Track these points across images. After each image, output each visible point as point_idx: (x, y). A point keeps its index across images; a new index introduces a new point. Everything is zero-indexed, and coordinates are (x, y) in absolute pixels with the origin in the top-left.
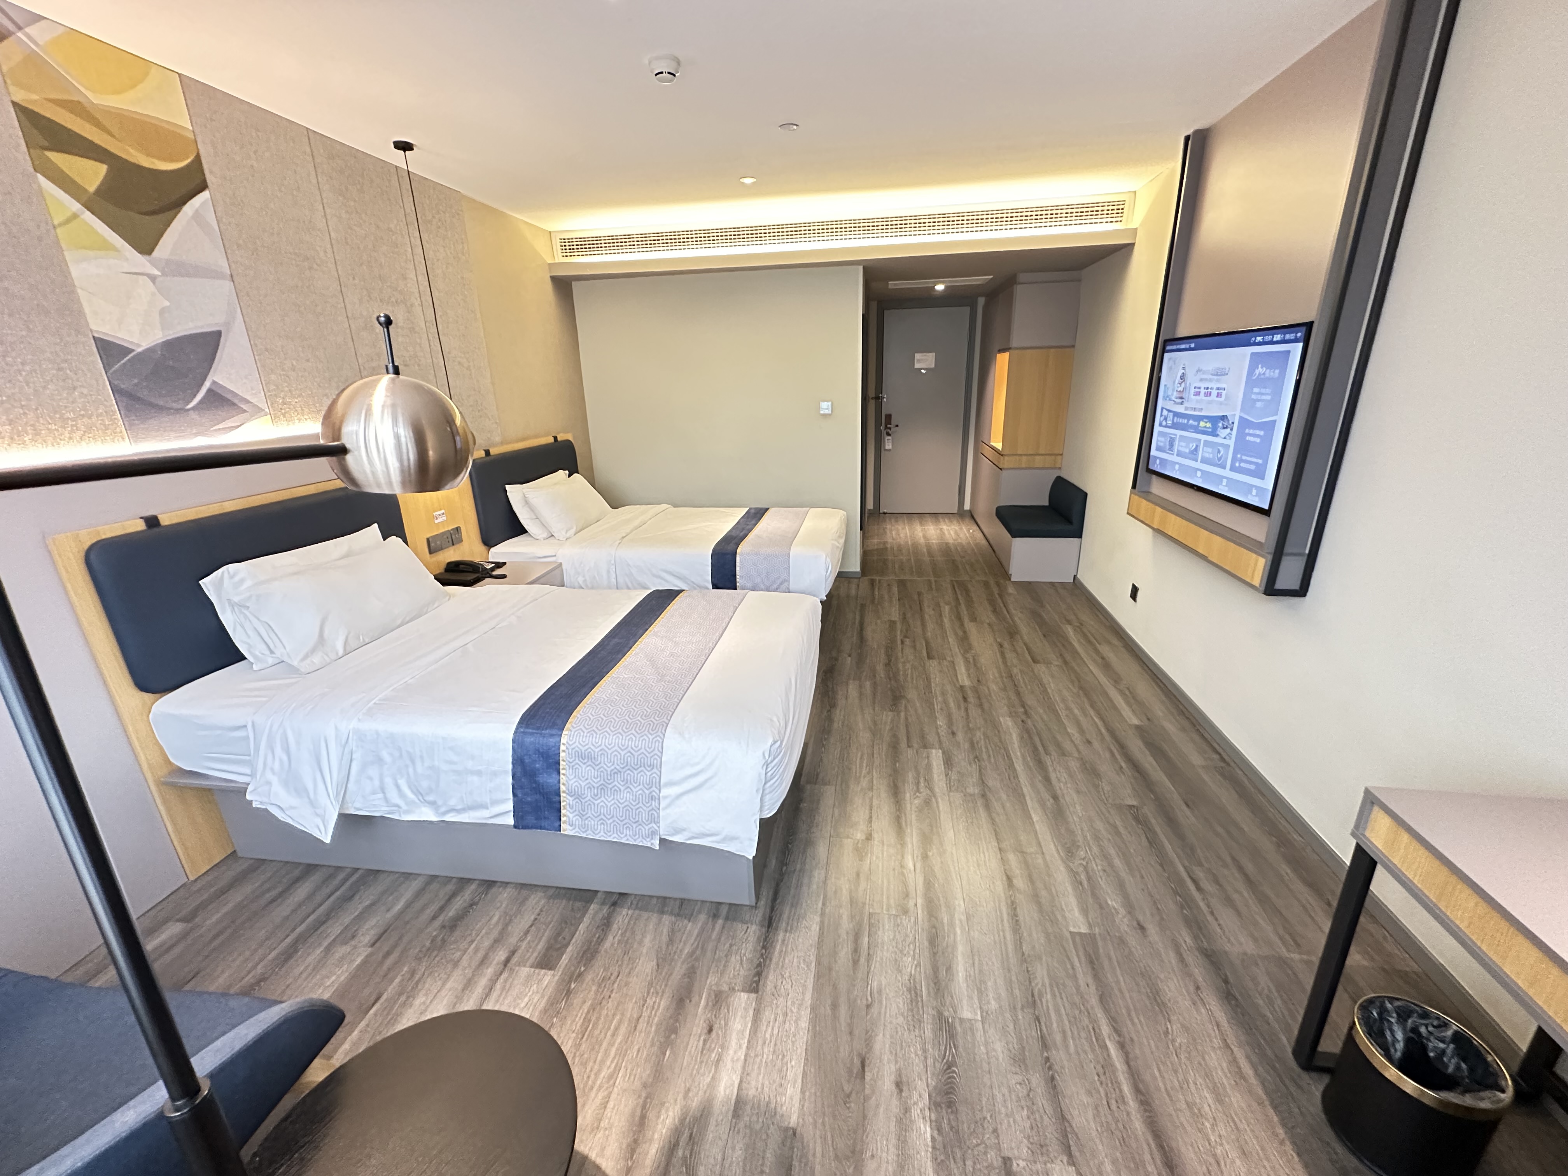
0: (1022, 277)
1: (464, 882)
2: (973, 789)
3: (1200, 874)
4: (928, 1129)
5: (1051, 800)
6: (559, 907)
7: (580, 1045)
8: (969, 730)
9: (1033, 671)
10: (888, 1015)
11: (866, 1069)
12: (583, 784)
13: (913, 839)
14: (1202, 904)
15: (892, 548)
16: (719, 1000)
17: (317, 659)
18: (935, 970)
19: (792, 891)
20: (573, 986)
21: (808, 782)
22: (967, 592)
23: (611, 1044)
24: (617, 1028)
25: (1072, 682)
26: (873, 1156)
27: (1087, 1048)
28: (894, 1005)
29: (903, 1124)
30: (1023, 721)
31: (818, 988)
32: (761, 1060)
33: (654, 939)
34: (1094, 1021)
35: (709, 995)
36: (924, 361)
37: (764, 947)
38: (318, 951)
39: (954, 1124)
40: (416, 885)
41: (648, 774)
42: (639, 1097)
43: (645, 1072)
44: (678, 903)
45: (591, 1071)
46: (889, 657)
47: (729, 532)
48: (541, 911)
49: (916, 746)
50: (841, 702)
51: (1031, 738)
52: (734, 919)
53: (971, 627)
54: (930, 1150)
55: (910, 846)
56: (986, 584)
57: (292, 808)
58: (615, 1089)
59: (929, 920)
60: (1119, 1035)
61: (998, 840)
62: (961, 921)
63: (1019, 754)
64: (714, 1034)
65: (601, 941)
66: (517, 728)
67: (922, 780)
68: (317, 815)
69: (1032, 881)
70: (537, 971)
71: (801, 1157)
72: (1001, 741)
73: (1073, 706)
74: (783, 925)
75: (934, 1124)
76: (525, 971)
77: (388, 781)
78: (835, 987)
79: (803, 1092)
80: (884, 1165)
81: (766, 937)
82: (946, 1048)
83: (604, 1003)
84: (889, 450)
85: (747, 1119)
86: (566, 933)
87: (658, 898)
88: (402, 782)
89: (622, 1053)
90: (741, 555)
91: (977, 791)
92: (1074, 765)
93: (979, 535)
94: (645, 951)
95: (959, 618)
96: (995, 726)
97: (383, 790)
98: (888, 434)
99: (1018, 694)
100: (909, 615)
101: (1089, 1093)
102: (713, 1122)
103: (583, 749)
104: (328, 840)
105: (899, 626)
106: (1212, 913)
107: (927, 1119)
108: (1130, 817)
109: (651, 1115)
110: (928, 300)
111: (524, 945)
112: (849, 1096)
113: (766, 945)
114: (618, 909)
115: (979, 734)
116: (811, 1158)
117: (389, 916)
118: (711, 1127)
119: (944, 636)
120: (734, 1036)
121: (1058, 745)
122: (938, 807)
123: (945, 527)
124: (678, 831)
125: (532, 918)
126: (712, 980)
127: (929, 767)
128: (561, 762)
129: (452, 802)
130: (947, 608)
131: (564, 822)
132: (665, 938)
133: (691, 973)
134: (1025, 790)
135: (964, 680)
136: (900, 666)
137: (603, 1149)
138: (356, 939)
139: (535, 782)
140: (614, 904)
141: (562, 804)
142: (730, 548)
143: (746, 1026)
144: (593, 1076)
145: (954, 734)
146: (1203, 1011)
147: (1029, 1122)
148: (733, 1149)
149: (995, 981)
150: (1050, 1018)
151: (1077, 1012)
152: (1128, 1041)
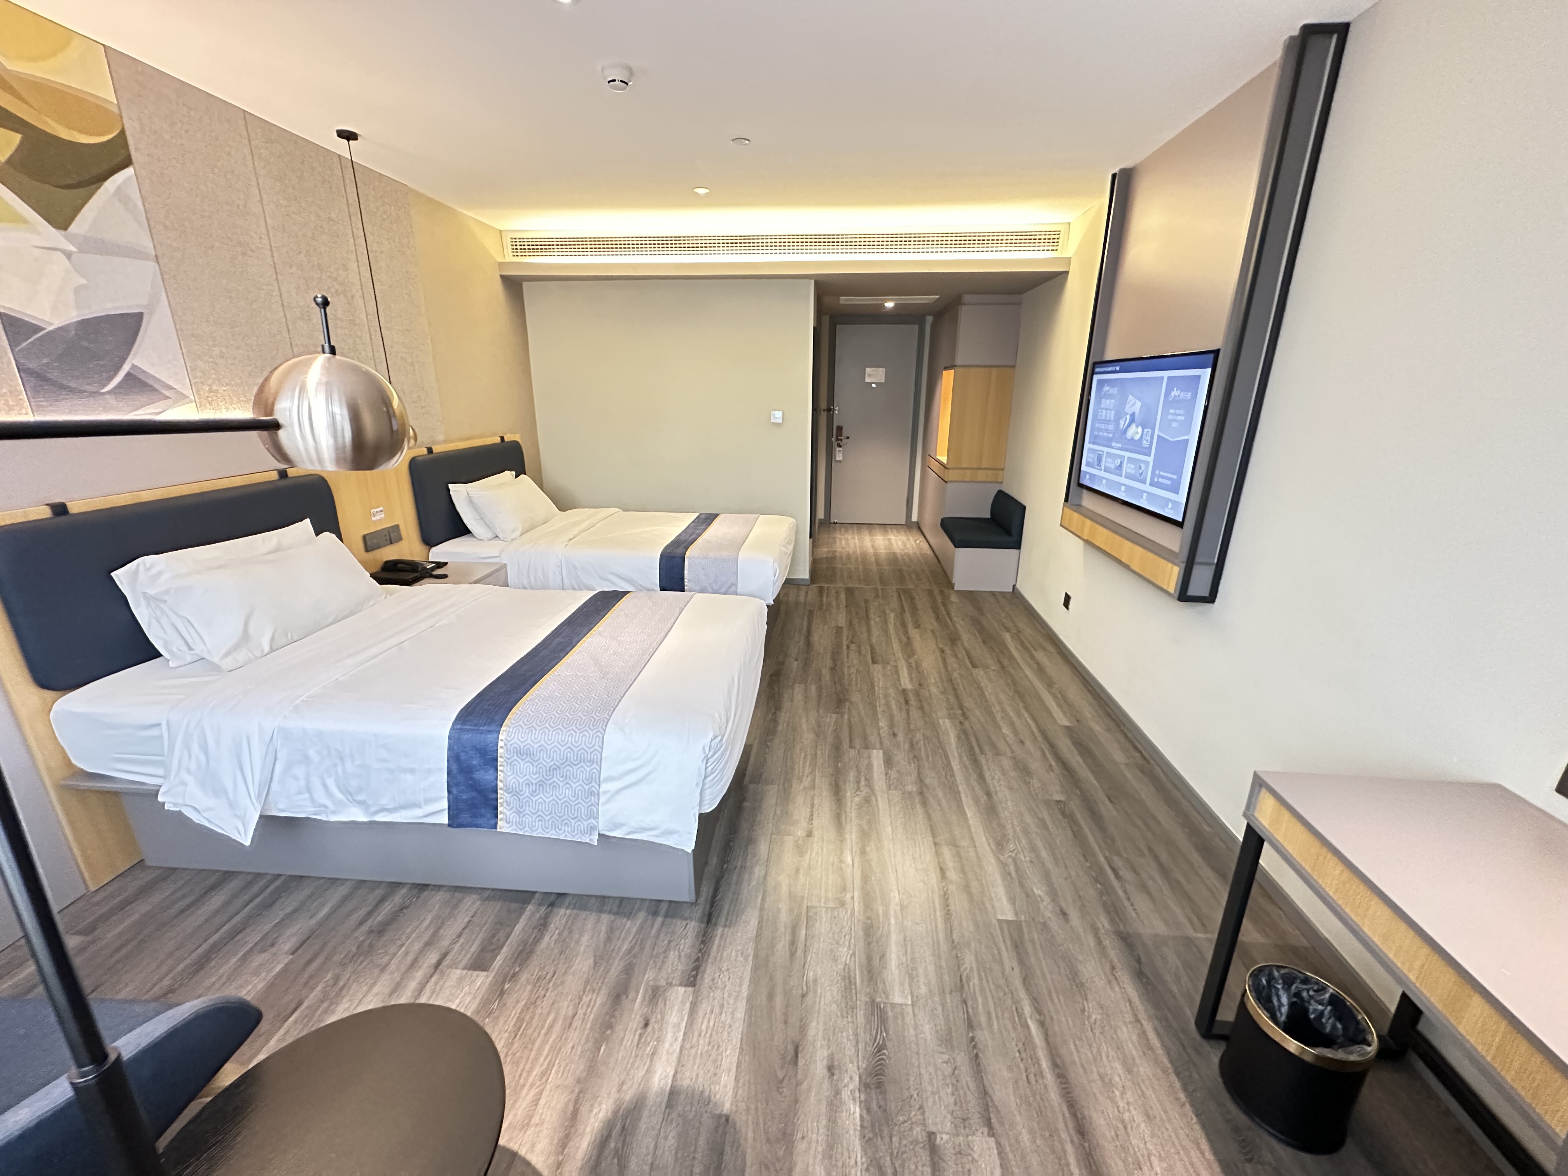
0: (967, 298)
1: (395, 886)
2: (911, 788)
3: (1118, 862)
4: (858, 1110)
5: (985, 797)
6: (495, 909)
7: (512, 1044)
8: (909, 731)
9: (972, 674)
10: (822, 1003)
11: (799, 1055)
12: (521, 781)
13: (852, 835)
14: (1121, 893)
15: (841, 557)
16: (656, 994)
17: (241, 656)
18: (869, 959)
19: (733, 887)
20: (507, 986)
21: (751, 782)
22: (912, 599)
23: (545, 1041)
24: (551, 1027)
25: (1008, 684)
26: (803, 1138)
27: (1010, 1027)
28: (828, 994)
29: (834, 1105)
30: (961, 723)
31: (755, 981)
32: (696, 1052)
33: (592, 937)
34: (1016, 1002)
35: (646, 991)
36: (875, 376)
37: (703, 942)
38: (234, 960)
39: (882, 1103)
40: (343, 890)
41: (588, 769)
42: (572, 1092)
43: (579, 1068)
44: (617, 902)
45: (523, 1070)
46: (834, 660)
47: (680, 535)
48: (476, 913)
49: (858, 746)
50: (786, 705)
51: (967, 738)
52: (673, 916)
53: (914, 633)
54: (859, 1128)
55: (849, 841)
56: (930, 592)
57: (208, 809)
58: (548, 1087)
59: (865, 912)
60: (1040, 1014)
61: (934, 835)
62: (895, 912)
63: (956, 755)
64: (650, 1028)
65: (537, 941)
66: (453, 725)
67: (863, 779)
68: (237, 816)
69: (963, 872)
70: (470, 972)
71: (734, 1142)
72: (939, 742)
73: (1009, 709)
74: (722, 920)
75: (863, 1104)
76: (457, 973)
77: (316, 781)
78: (771, 978)
79: (737, 1079)
80: (814, 1145)
81: (705, 933)
82: (877, 1033)
83: (539, 1002)
84: (840, 461)
85: (680, 1108)
86: (501, 935)
87: (597, 897)
88: (330, 782)
89: (556, 1050)
90: (690, 558)
91: (915, 789)
92: (1007, 763)
93: (925, 546)
94: (582, 949)
95: (904, 625)
96: (934, 726)
97: (309, 790)
98: (839, 446)
99: (957, 697)
100: (855, 621)
101: (1010, 1068)
102: (645, 1114)
103: (522, 745)
104: (247, 843)
105: (845, 632)
106: (1129, 899)
107: (857, 1100)
108: (1057, 811)
109: (584, 1109)
110: (877, 317)
111: (457, 947)
112: (782, 1081)
113: (704, 940)
114: (556, 910)
115: (919, 736)
116: (742, 1142)
117: (313, 922)
118: (644, 1119)
119: (889, 642)
120: (670, 1029)
121: (994, 746)
122: (877, 805)
123: (893, 537)
124: (617, 826)
125: (466, 920)
126: (650, 975)
127: (870, 767)
128: (499, 759)
129: (384, 802)
130: (892, 615)
131: (501, 820)
132: (603, 936)
133: (628, 971)
134: (961, 788)
135: (906, 682)
136: (846, 670)
137: (533, 1145)
138: (276, 946)
139: (472, 779)
140: (552, 905)
141: (499, 801)
142: (679, 551)
143: (682, 1019)
144: (525, 1074)
145: (895, 735)
146: (1117, 989)
147: (953, 1098)
148: (666, 1138)
149: (926, 967)
150: (976, 1000)
151: (1002, 994)
152: (1048, 1020)
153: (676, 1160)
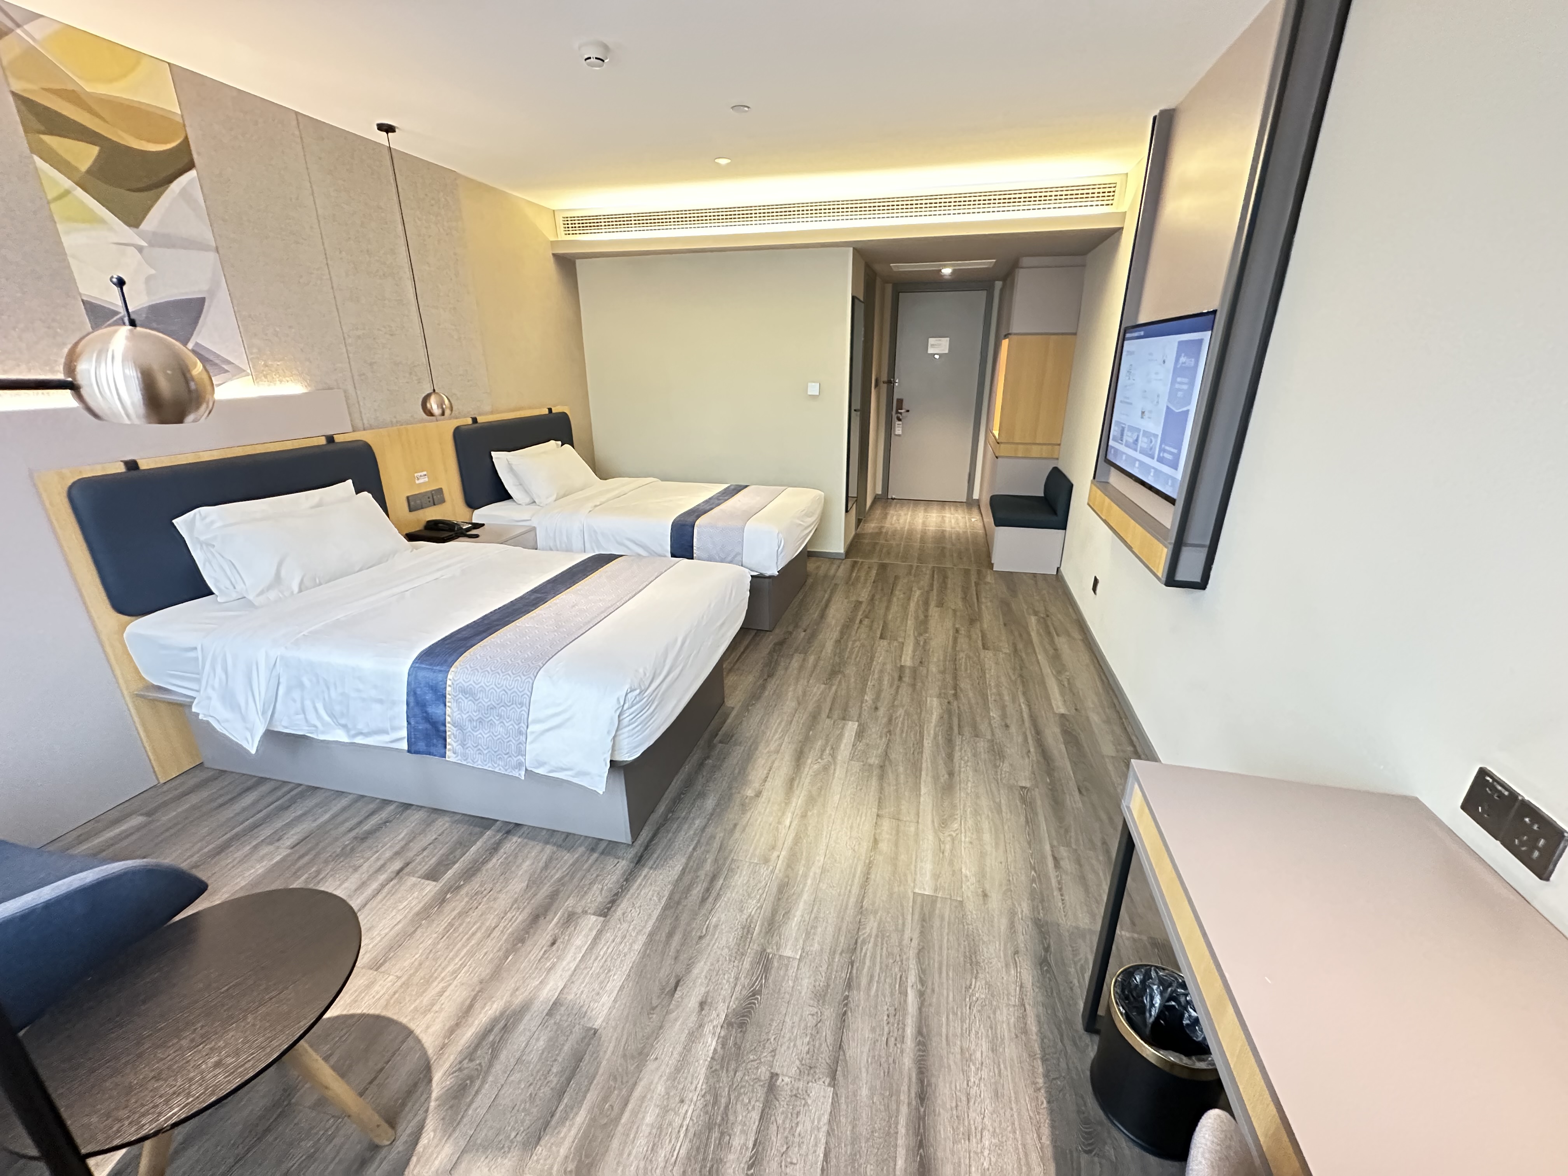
0: (1026, 261)
1: (386, 802)
2: (874, 760)
3: (1063, 852)
4: (714, 1043)
5: (946, 776)
6: (462, 829)
7: (438, 943)
8: (893, 706)
9: (979, 657)
10: (715, 947)
11: (679, 988)
12: (465, 717)
13: (799, 800)
14: (1054, 882)
15: (887, 533)
16: (571, 919)
17: (272, 595)
18: (774, 912)
19: (670, 835)
20: (448, 896)
21: (721, 742)
22: (945, 577)
23: (464, 946)
24: (474, 934)
25: (1014, 669)
26: (656, 1059)
27: (887, 993)
28: (724, 939)
29: (694, 1036)
30: (949, 703)
31: (661, 918)
33: (533, 863)
34: (904, 971)
35: (563, 915)
36: (939, 346)
37: (627, 880)
38: (248, 848)
39: (738, 1041)
40: (344, 802)
41: (519, 711)
42: (473, 990)
43: (484, 971)
44: (563, 836)
45: (440, 965)
46: (842, 633)
47: (699, 505)
48: (443, 833)
49: (835, 717)
50: (780, 672)
51: (950, 717)
52: (609, 854)
53: (934, 611)
54: (709, 1059)
55: (794, 804)
56: (967, 572)
57: (227, 721)
58: (455, 982)
59: (786, 870)
60: (923, 985)
61: (880, 807)
62: (815, 873)
63: (932, 732)
64: (556, 946)
65: (485, 862)
66: (413, 663)
67: (828, 748)
68: (247, 729)
69: (896, 845)
70: (423, 881)
71: (594, 1053)
72: (919, 719)
73: (1005, 693)
74: (651, 863)
75: (720, 1040)
76: (414, 879)
77: (308, 703)
78: (677, 918)
79: (615, 1001)
80: (663, 1067)
81: (632, 871)
82: (757, 979)
83: (471, 912)
84: (899, 435)
85: (558, 1017)
86: (458, 853)
87: (548, 830)
88: (320, 706)
89: (471, 954)
90: (700, 527)
91: (877, 762)
92: (982, 745)
93: (980, 524)
94: (520, 873)
95: (926, 603)
96: (920, 704)
97: (304, 712)
98: (899, 420)
99: (955, 678)
100: (877, 597)
101: (873, 1029)
102: (527, 1017)
103: (466, 685)
104: (253, 751)
105: (863, 606)
106: (1060, 889)
107: (717, 1034)
108: (1017, 796)
109: (477, 1005)
110: (936, 284)
111: (419, 858)
112: (654, 1009)
113: (629, 878)
114: (510, 837)
115: (901, 712)
116: (601, 1053)
117: (315, 824)
118: (525, 1021)
119: (905, 618)
120: (573, 950)
121: (975, 727)
122: (834, 773)
123: (948, 515)
124: (541, 764)
125: (434, 837)
126: (571, 902)
127: (840, 737)
128: (448, 696)
129: (360, 726)
130: (918, 593)
131: (449, 750)
132: (542, 864)
133: (553, 896)
134: (924, 765)
135: (907, 660)
136: (850, 644)
137: (428, 1027)
138: (281, 842)
139: (426, 712)
140: (508, 832)
141: (448, 733)
142: (690, 519)
143: (586, 943)
144: (440, 969)
145: (876, 709)
146: (1013, 972)
147: (807, 1048)
148: (538, 1040)
149: (826, 928)
150: (864, 963)
151: (891, 961)
152: (929, 991)
153: (540, 1059)
